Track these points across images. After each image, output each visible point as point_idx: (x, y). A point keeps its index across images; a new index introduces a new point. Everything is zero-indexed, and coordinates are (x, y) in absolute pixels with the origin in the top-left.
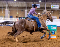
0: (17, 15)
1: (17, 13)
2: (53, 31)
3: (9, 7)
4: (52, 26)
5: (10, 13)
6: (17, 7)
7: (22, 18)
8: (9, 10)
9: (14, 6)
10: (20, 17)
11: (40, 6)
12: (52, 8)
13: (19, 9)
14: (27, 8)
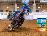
0: (7, 10)
1: (8, 8)
5: (1, 8)
6: (8, 2)
7: (12, 12)
13: (9, 4)
14: (17, 3)
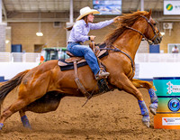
0: (38, 43)
1: (40, 34)
2: (175, 101)
3: (7, 13)
4: (170, 81)
5: (12, 36)
6: (39, 14)
7: (56, 52)
8: (9, 24)
9: (26, 8)
10: (49, 48)
11: (122, 5)
12: (166, 12)
